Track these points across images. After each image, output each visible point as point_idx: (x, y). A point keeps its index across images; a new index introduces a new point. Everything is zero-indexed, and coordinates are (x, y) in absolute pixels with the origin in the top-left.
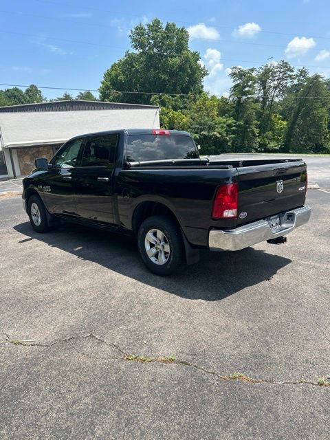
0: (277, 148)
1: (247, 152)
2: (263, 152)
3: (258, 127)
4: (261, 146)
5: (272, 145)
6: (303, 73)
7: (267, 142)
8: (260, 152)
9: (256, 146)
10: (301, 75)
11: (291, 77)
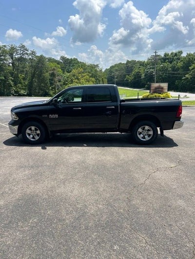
0: (26, 94)
1: (8, 96)
2: (18, 96)
3: (13, 81)
4: (16, 92)
5: (22, 92)
6: (33, 53)
7: (19, 90)
8: (15, 96)
9: (13, 92)
10: (32, 54)
11: (27, 54)
